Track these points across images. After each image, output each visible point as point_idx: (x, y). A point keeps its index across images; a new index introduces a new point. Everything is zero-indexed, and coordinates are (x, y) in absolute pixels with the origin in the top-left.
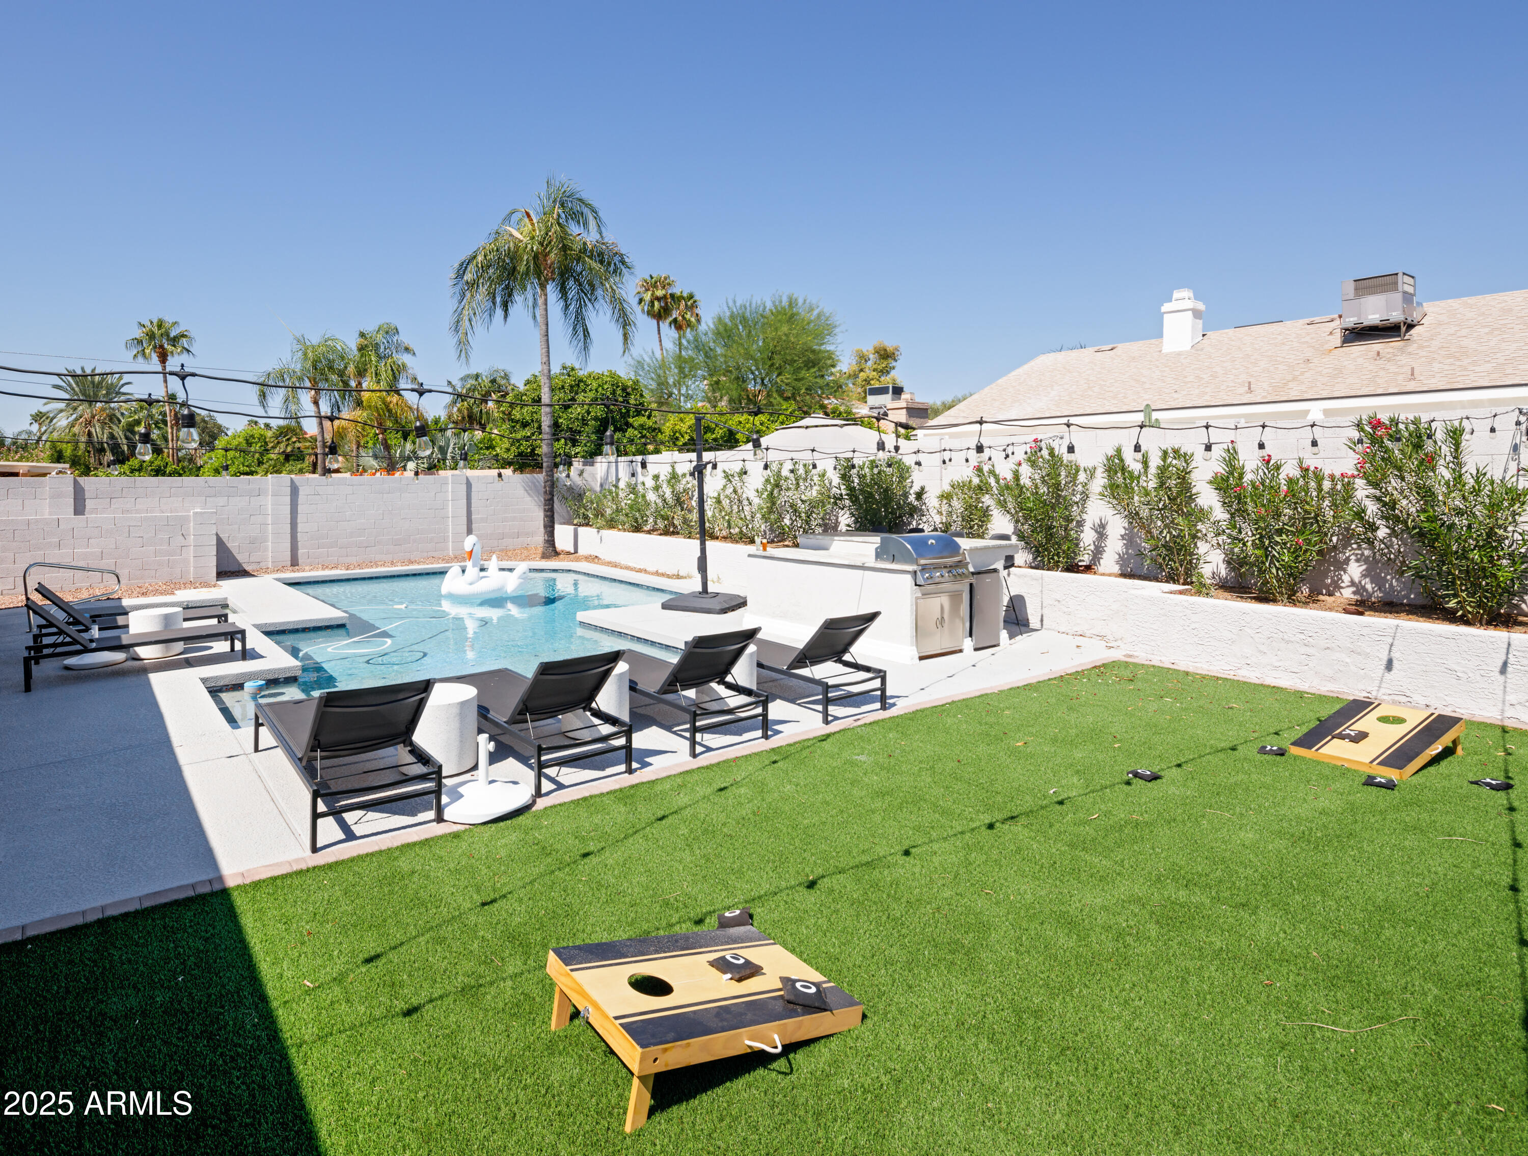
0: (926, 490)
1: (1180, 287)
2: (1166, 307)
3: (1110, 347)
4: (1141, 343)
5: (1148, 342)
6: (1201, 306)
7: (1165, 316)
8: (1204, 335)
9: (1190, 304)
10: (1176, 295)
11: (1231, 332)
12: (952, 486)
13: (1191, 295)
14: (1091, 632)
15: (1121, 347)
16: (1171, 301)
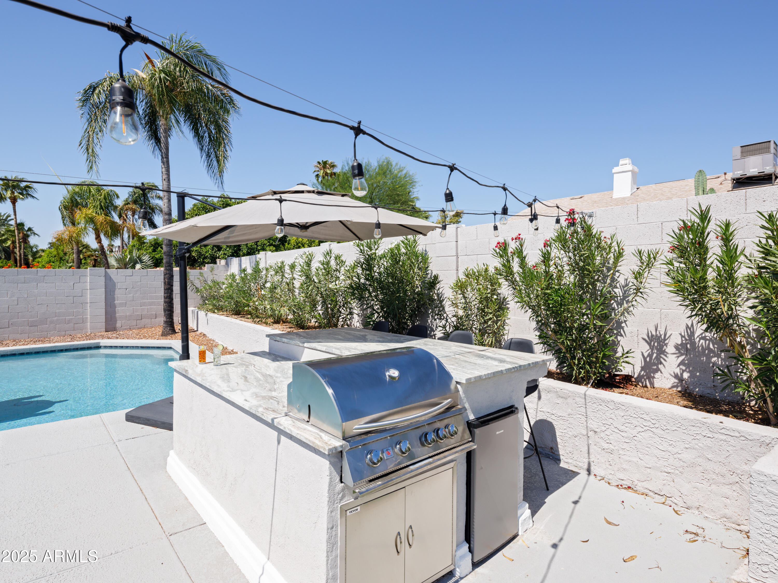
0: (440, 279)
1: (624, 157)
2: (615, 170)
3: (580, 196)
4: (598, 194)
5: (603, 193)
6: (636, 169)
7: (615, 175)
8: (638, 189)
9: (630, 167)
10: (621, 162)
11: (654, 186)
12: (467, 276)
13: (631, 162)
14: (646, 484)
15: (586, 197)
16: (618, 166)
